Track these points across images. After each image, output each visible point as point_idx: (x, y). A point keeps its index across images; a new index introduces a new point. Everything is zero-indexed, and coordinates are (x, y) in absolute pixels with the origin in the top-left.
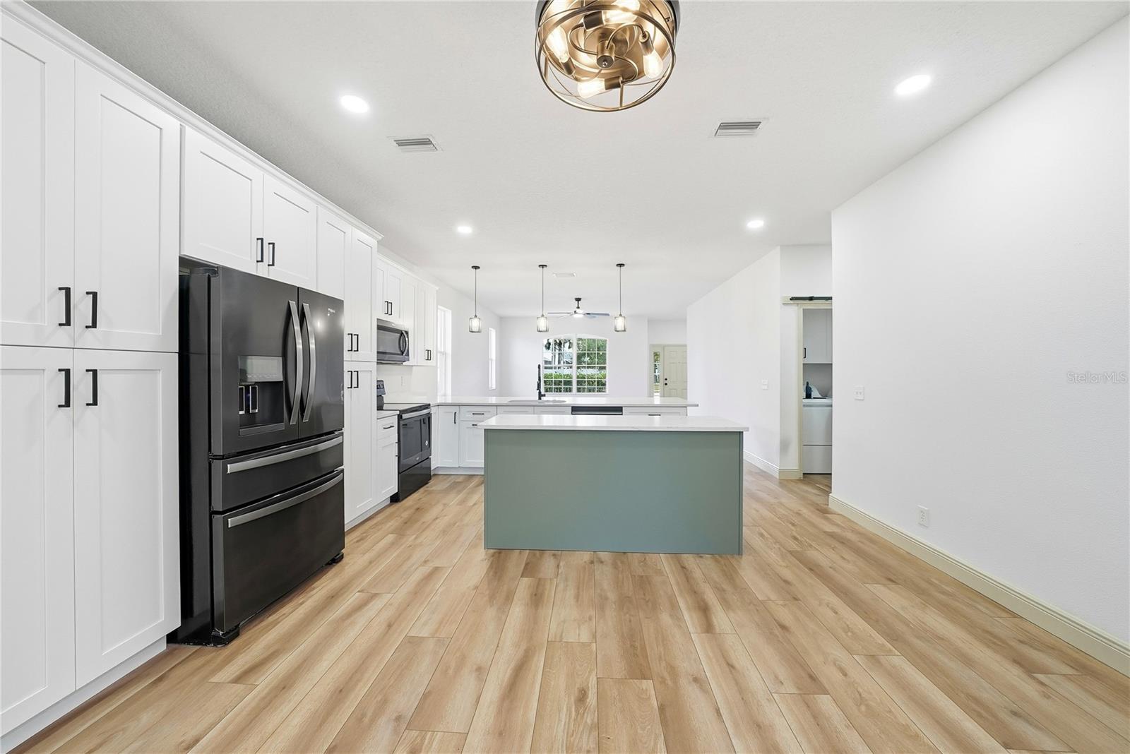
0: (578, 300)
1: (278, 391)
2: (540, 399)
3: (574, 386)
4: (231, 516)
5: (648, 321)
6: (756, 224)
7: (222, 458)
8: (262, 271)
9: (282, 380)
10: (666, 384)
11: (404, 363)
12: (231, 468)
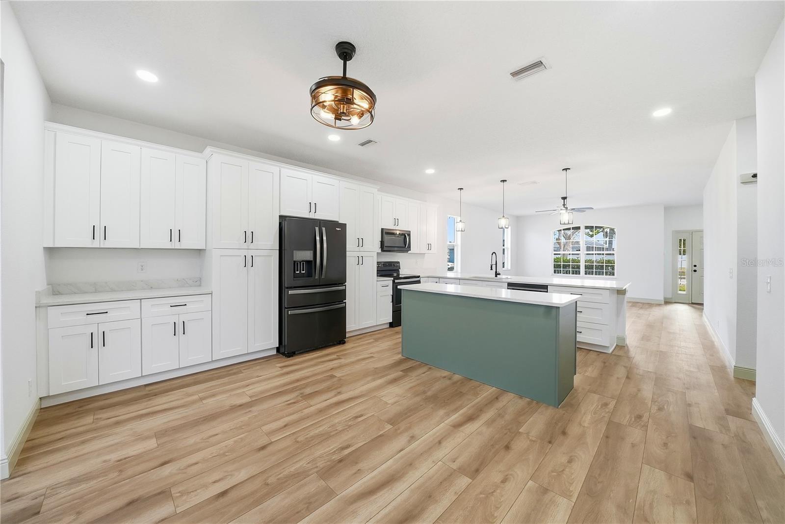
0: (564, 198)
1: (310, 264)
2: (496, 276)
3: (582, 270)
4: (290, 310)
5: (665, 208)
6: (662, 112)
7: (287, 288)
8: (312, 216)
9: (312, 260)
10: (695, 271)
11: (409, 252)
12: (290, 292)
